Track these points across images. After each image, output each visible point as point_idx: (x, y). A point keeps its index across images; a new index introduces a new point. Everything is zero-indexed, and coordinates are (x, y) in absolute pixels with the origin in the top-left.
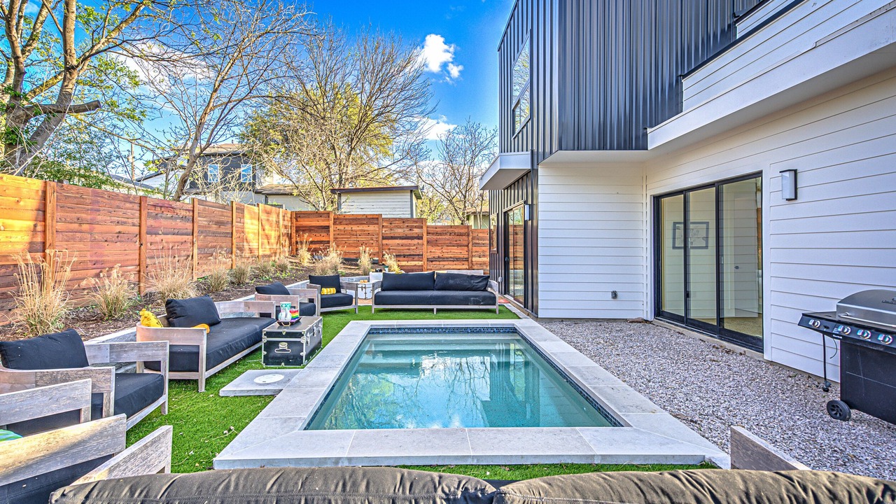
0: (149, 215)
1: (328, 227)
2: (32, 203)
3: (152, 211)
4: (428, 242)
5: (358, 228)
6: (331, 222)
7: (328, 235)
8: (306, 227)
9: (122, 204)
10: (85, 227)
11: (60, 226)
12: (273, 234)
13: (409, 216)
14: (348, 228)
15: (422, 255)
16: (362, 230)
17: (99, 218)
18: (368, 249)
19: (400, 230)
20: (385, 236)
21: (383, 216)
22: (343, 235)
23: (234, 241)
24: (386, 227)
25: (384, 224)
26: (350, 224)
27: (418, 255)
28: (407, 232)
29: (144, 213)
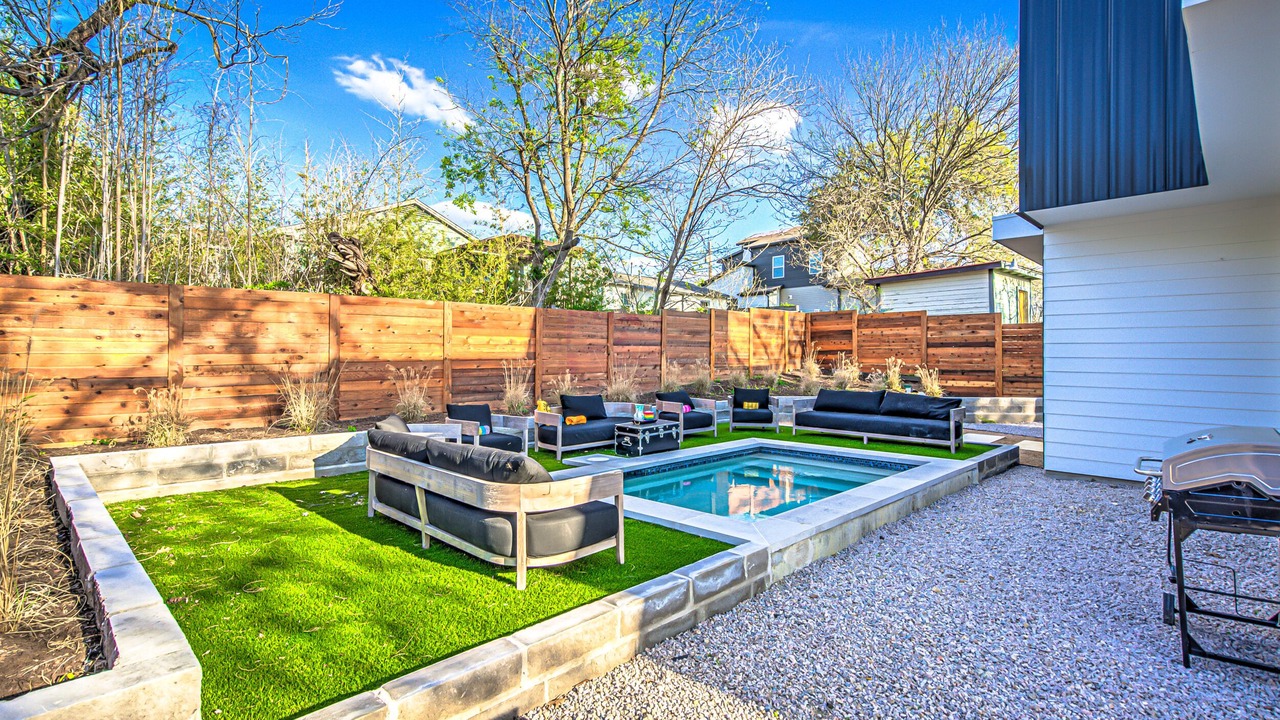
0: (616, 329)
1: (849, 333)
2: (527, 325)
3: (620, 325)
4: (1004, 351)
5: (891, 332)
6: (855, 325)
7: (851, 341)
8: (823, 332)
9: (592, 320)
10: (563, 340)
11: (545, 340)
12: (774, 342)
13: (987, 311)
14: (877, 332)
15: (994, 371)
16: (896, 335)
17: (574, 333)
18: (899, 361)
19: (955, 334)
20: (931, 342)
21: (928, 314)
22: (870, 341)
23: (713, 351)
24: (933, 329)
25: (930, 325)
26: (880, 326)
27: (987, 371)
28: (968, 335)
29: (611, 327)
